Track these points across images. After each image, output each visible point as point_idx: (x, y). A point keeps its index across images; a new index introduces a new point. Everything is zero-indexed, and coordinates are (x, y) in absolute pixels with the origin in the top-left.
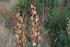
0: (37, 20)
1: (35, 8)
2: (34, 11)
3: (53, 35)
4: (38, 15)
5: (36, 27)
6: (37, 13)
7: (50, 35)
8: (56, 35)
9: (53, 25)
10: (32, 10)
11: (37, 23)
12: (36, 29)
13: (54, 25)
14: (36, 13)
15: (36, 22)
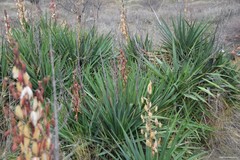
0: (35, 116)
1: (27, 77)
5: (35, 140)
6: (35, 94)
8: (113, 152)
9: (99, 121)
10: (18, 84)
11: (36, 128)
12: (35, 145)
15: (35, 123)
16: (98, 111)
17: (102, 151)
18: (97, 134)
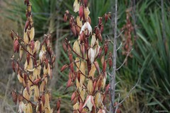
0: (93, 53)
1: (87, 12)
2: (84, 22)
3: (153, 104)
4: (97, 37)
5: (91, 78)
7: (141, 106)
8: (164, 104)
9: (151, 69)
11: (93, 65)
12: (90, 83)
13: (157, 71)
14: (90, 28)
15: (92, 60)
16: (151, 56)
17: (152, 101)
18: (147, 81)
